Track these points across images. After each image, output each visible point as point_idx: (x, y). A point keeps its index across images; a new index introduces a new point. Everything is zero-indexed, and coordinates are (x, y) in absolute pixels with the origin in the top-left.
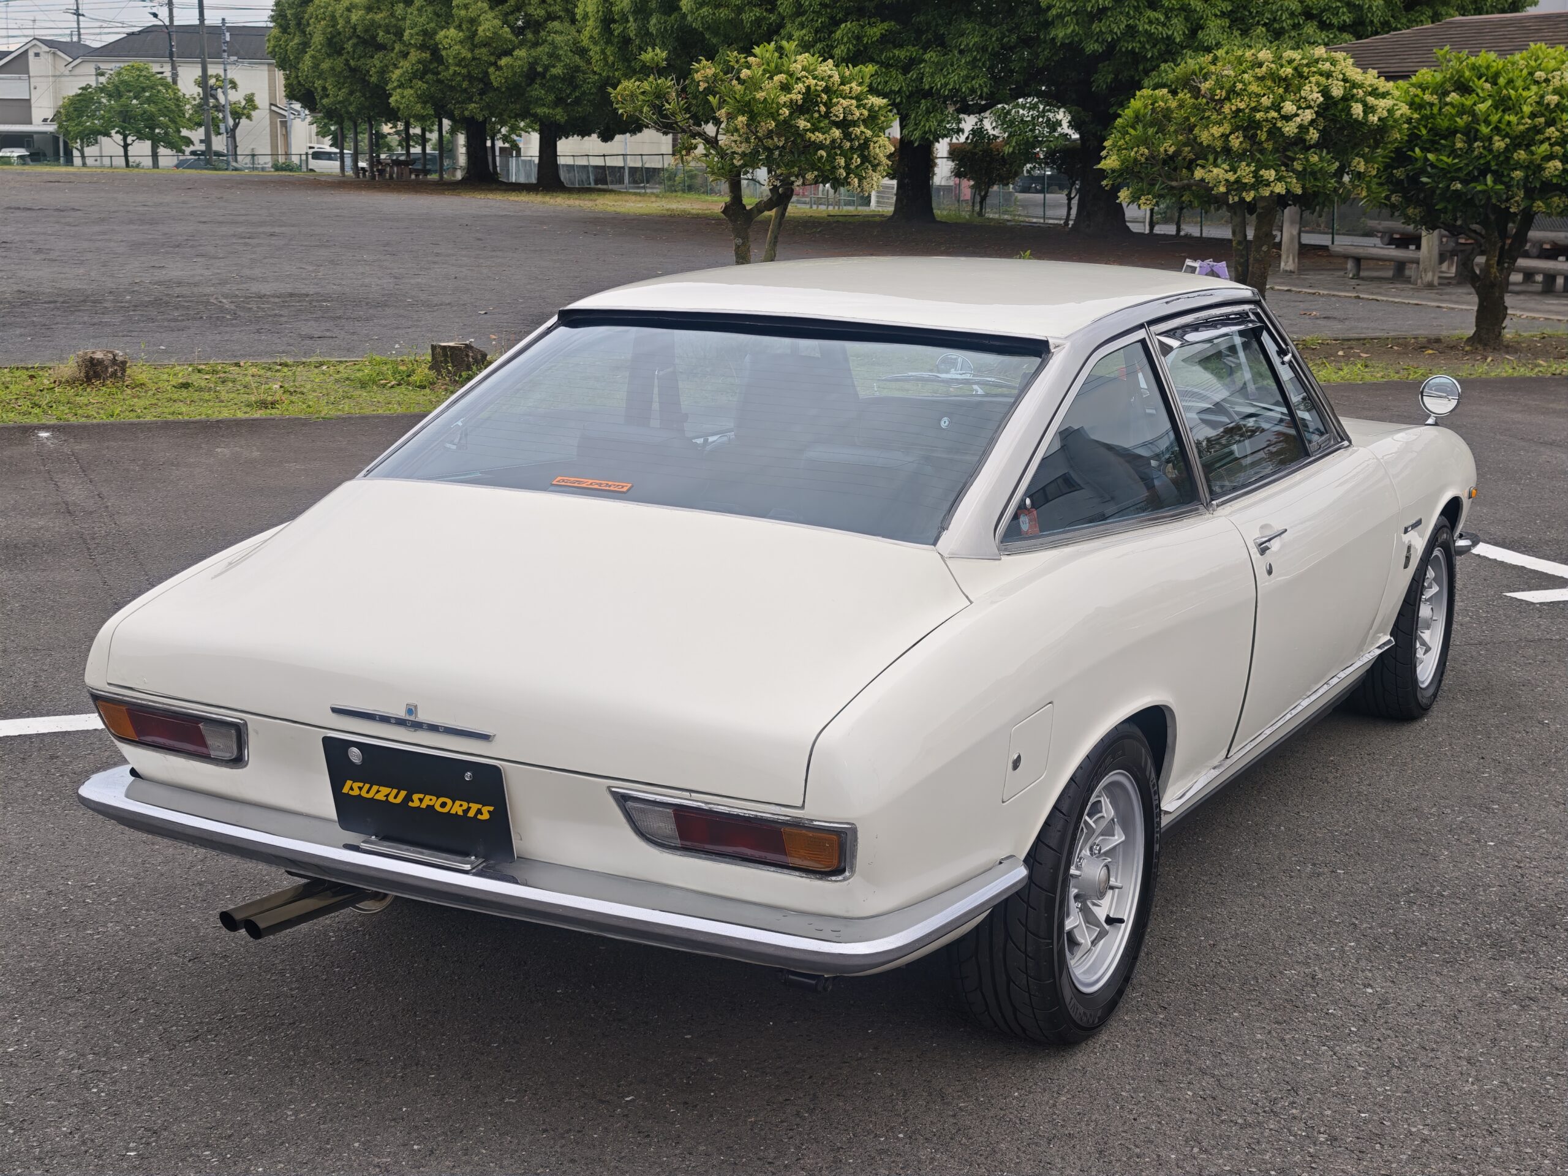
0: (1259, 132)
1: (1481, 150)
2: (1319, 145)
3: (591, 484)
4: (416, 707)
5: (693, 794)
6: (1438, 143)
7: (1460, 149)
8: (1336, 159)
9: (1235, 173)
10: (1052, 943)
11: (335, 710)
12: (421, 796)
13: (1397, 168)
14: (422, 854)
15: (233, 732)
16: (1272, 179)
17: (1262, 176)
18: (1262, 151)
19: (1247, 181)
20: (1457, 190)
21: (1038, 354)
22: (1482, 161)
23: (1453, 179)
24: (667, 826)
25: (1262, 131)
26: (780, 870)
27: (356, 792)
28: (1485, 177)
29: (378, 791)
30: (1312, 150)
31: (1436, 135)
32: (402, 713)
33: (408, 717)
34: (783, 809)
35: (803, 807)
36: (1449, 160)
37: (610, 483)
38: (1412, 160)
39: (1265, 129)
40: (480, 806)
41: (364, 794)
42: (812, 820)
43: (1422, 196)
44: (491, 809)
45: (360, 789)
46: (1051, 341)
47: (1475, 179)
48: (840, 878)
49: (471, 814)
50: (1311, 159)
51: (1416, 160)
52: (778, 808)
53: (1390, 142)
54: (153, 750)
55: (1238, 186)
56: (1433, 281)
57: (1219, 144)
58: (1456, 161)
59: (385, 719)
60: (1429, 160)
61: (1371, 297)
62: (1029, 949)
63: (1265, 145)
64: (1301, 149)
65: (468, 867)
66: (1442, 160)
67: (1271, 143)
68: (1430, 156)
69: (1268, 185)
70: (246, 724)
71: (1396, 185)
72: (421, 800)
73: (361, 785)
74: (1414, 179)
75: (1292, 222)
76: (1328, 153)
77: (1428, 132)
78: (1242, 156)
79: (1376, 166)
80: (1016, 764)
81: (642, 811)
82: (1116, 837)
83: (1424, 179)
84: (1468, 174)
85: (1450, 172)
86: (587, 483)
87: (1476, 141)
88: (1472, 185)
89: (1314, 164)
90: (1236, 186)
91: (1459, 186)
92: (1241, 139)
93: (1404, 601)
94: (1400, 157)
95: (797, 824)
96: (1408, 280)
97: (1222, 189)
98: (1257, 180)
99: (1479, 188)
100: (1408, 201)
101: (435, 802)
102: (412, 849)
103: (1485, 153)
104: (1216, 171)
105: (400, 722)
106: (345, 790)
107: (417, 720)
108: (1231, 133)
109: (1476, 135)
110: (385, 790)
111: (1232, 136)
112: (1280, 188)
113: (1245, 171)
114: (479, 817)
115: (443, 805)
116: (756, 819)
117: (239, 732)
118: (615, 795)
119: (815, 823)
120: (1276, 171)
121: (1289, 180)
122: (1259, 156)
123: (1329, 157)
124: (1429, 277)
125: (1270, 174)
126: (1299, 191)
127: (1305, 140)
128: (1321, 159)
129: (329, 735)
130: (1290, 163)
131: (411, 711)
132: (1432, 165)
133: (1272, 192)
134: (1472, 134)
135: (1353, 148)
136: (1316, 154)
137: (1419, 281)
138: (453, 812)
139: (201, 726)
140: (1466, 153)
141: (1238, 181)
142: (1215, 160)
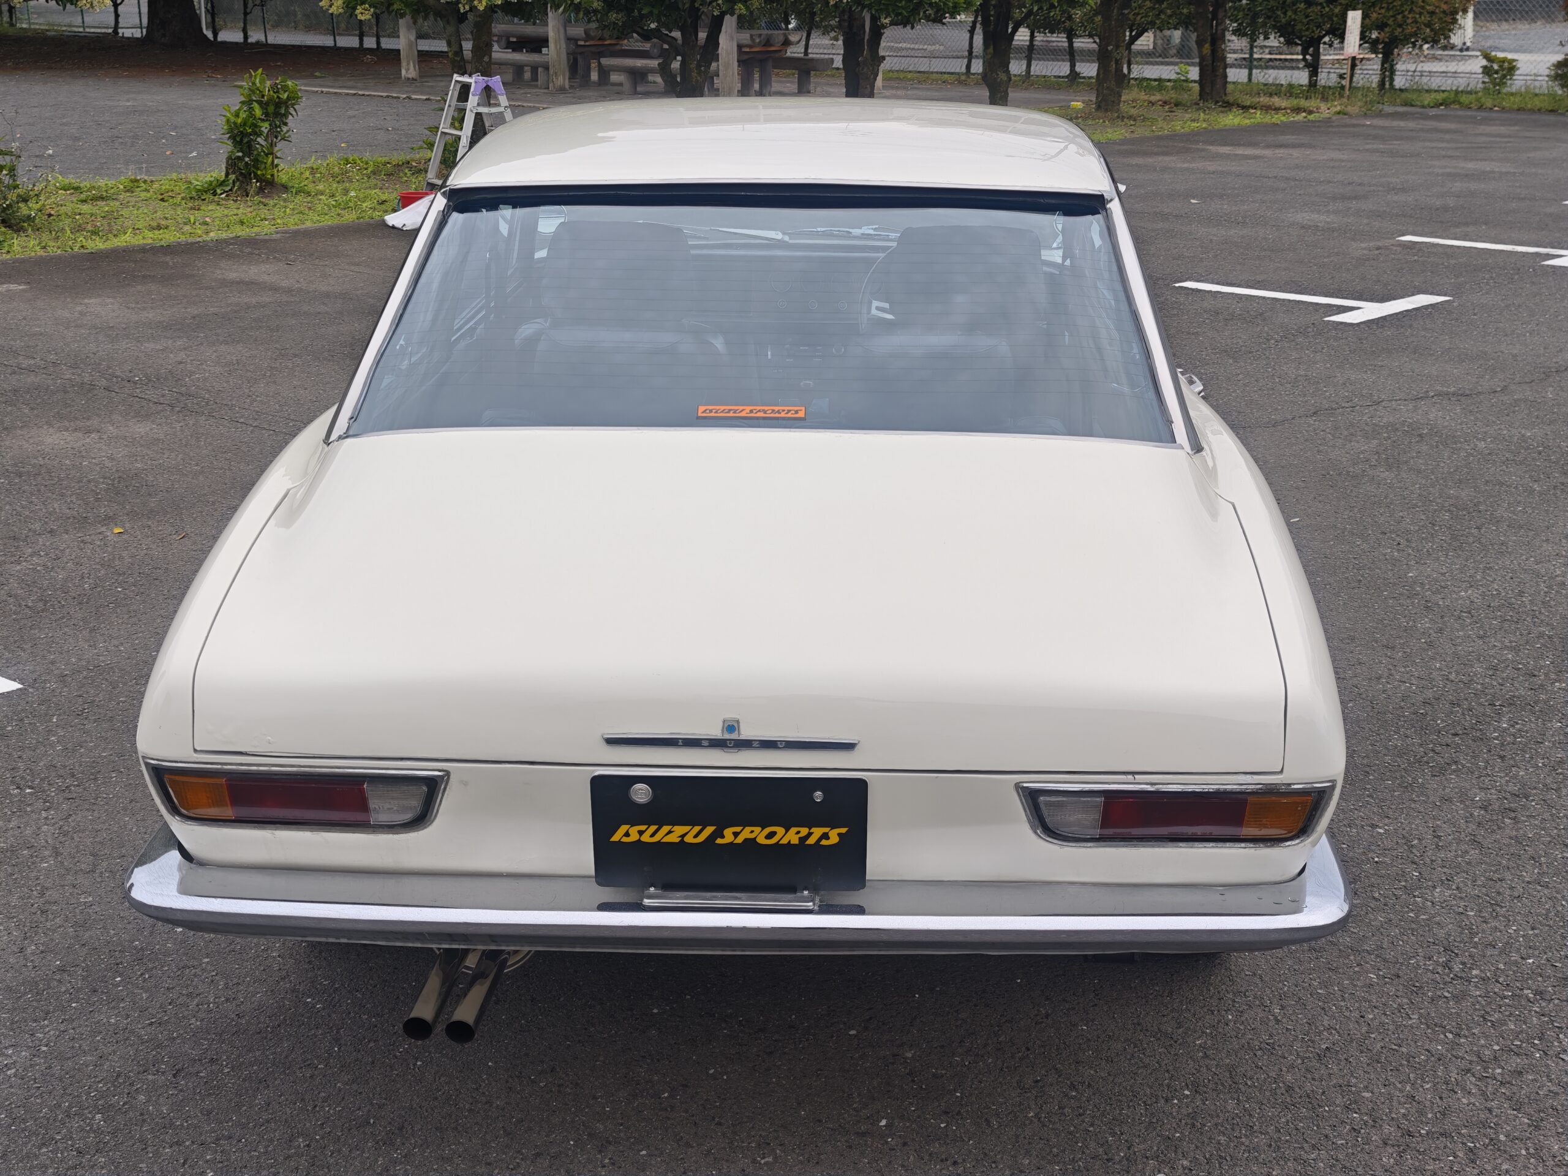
3: (751, 411)
4: (738, 722)
5: (1136, 776)
11: (611, 742)
12: (739, 829)
14: (738, 899)
15: (420, 787)
24: (1088, 817)
27: (631, 838)
29: (670, 832)
32: (716, 732)
33: (727, 736)
34: (1256, 777)
35: (1282, 771)
37: (776, 409)
40: (827, 830)
41: (645, 838)
45: (641, 833)
46: (1105, 195)
48: (1297, 841)
49: (811, 841)
52: (1248, 776)
54: (255, 828)
59: (692, 743)
65: (803, 905)
70: (446, 776)
73: (644, 828)
75: (409, 28)
81: (1060, 805)
86: (746, 411)
101: (759, 834)
102: (719, 894)
105: (716, 744)
106: (615, 838)
107: (742, 737)
110: (680, 830)
116: (1217, 793)
117: (430, 788)
118: (1023, 791)
119: (1293, 787)
131: (730, 726)
138: (784, 841)
139: (365, 787)
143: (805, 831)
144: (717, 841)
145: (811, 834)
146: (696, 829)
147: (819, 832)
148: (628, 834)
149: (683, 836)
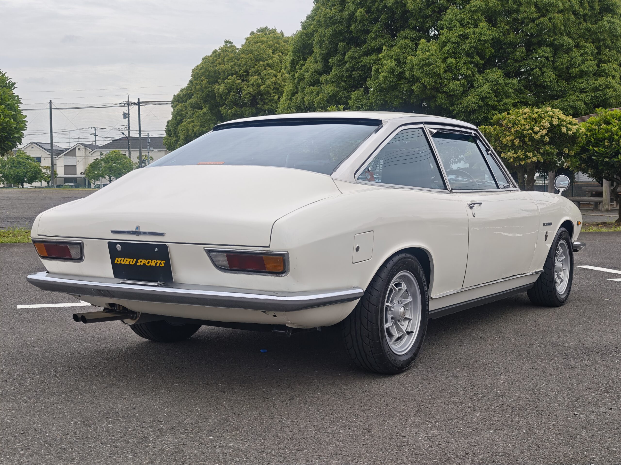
0: (525, 138)
1: (615, 145)
2: (550, 143)
3: (211, 163)
4: (139, 227)
5: (232, 247)
6: (599, 144)
7: (607, 145)
8: (557, 149)
9: (517, 154)
11: (112, 232)
12: (141, 260)
13: (583, 154)
15: (79, 246)
16: (531, 156)
17: (527, 155)
18: (527, 146)
19: (521, 157)
20: (607, 161)
22: (616, 150)
23: (605, 157)
25: (526, 138)
26: (264, 274)
27: (119, 263)
28: (618, 156)
29: (127, 261)
30: (547, 145)
31: (598, 140)
33: (136, 231)
34: (263, 248)
35: (270, 246)
36: (603, 150)
37: (217, 162)
38: (588, 150)
39: (527, 137)
40: (160, 261)
41: (122, 263)
42: (273, 251)
43: (593, 165)
44: (164, 262)
45: (121, 260)
46: (382, 120)
47: (614, 157)
48: (284, 275)
49: (158, 265)
50: (547, 148)
51: (590, 150)
52: (261, 248)
53: (579, 143)
55: (518, 159)
56: (608, 208)
57: (510, 144)
58: (606, 150)
59: (128, 233)
60: (595, 150)
63: (528, 143)
64: (543, 145)
65: (156, 284)
66: (600, 150)
67: (530, 142)
68: (595, 149)
69: (530, 158)
70: (83, 243)
71: (583, 161)
72: (141, 262)
73: (121, 259)
74: (590, 158)
76: (553, 146)
77: (594, 140)
78: (519, 148)
79: (574, 151)
80: (357, 249)
81: (216, 255)
82: (409, 299)
83: (594, 158)
84: (611, 155)
85: (603, 154)
86: (209, 163)
87: (613, 142)
88: (613, 159)
89: (548, 150)
90: (517, 159)
91: (607, 159)
92: (518, 141)
93: (548, 256)
94: (584, 150)
95: (268, 254)
97: (512, 160)
98: (525, 157)
99: (616, 160)
100: (588, 166)
101: (146, 262)
103: (617, 146)
104: (509, 153)
105: (134, 233)
106: (116, 262)
107: (139, 231)
108: (514, 139)
109: (613, 140)
110: (129, 260)
111: (515, 140)
112: (534, 159)
113: (521, 153)
114: (161, 265)
117: (80, 246)
118: (205, 250)
120: (533, 153)
121: (538, 156)
122: (526, 147)
123: (554, 147)
125: (531, 154)
126: (542, 161)
127: (544, 142)
128: (551, 148)
129: (110, 241)
130: (538, 150)
131: (137, 228)
132: (597, 152)
133: (532, 161)
134: (611, 140)
135: (563, 145)
136: (548, 146)
137: (603, 208)
138: (152, 265)
139: (68, 246)
140: (610, 147)
141: (518, 157)
142: (509, 150)
143: (156, 261)
144: (138, 264)
145: (157, 262)
146: (132, 259)
147: (159, 262)
148: (118, 261)
149: (130, 262)
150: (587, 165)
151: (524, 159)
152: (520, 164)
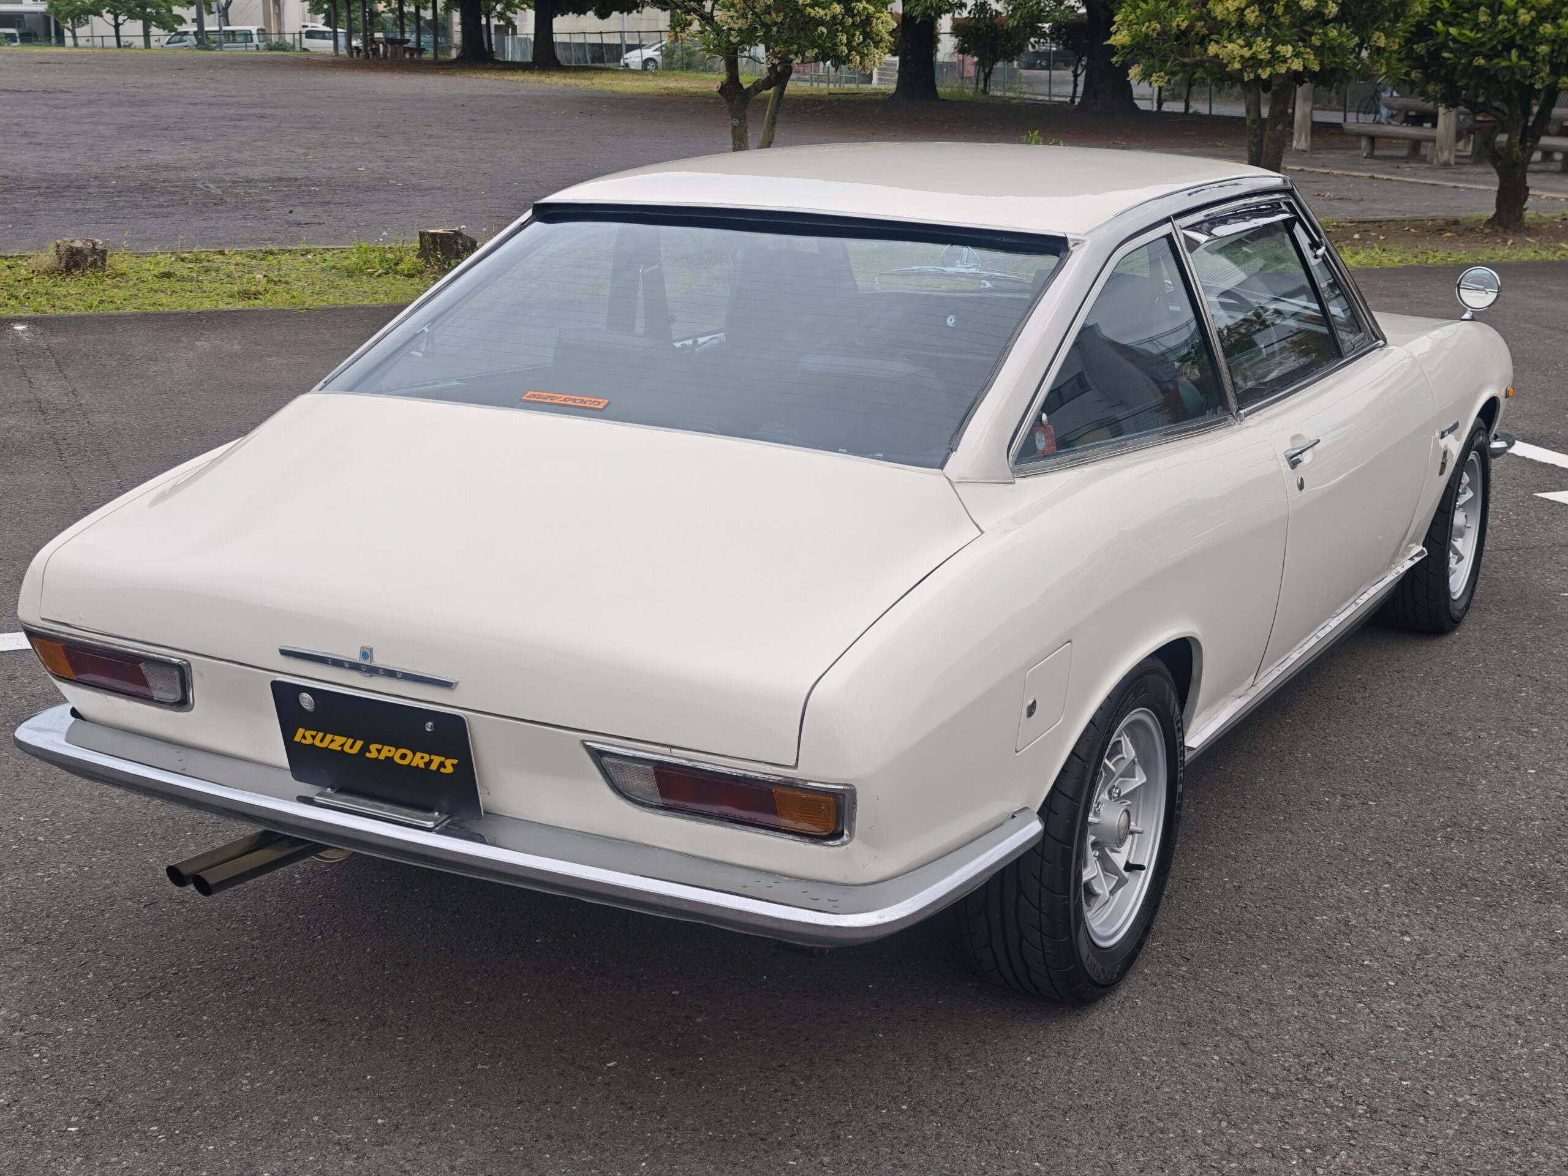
0: (1275, 5)
1: (1506, 23)
2: (1338, 19)
3: (565, 400)
4: (371, 650)
5: (673, 750)
6: (1460, 16)
7: (1484, 23)
8: (1356, 34)
9: (1251, 49)
10: (1068, 899)
11: (284, 652)
12: (379, 746)
13: (1418, 43)
14: (381, 808)
15: (176, 673)
16: (1289, 55)
17: (1278, 52)
18: (1278, 26)
19: (1262, 57)
20: (1479, 66)
21: (1056, 253)
22: (1506, 35)
23: (1476, 54)
24: (647, 785)
25: (1279, 4)
26: (771, 833)
27: (309, 741)
28: (1509, 53)
29: (332, 741)
30: (1332, 25)
31: (1459, 8)
32: (355, 657)
33: (363, 662)
34: (774, 768)
35: (796, 766)
36: (1472, 35)
37: (585, 399)
38: (1433, 34)
39: (1282, 3)
40: (443, 759)
41: (317, 743)
42: (807, 781)
43: (1443, 72)
44: (455, 762)
45: (313, 737)
46: (1068, 237)
47: (1498, 54)
48: (838, 842)
49: (434, 767)
50: (1330, 34)
51: (1438, 34)
52: (768, 767)
53: (1411, 16)
54: (93, 690)
55: (1254, 62)
56: (1449, 160)
57: (1233, 19)
58: (1480, 35)
59: (338, 663)
60: (1450, 34)
61: (1386, 177)
62: (1043, 905)
63: (1282, 20)
64: (1320, 24)
65: (430, 824)
66: (1464, 35)
67: (1288, 17)
68: (1452, 30)
69: (1285, 61)
70: (189, 665)
71: (1416, 61)
72: (379, 751)
73: (314, 733)
74: (1435, 54)
75: (1305, 99)
76: (1348, 27)
77: (1450, 5)
78: (1257, 31)
79: (1397, 40)
80: (1031, 710)
81: (620, 768)
82: (1137, 779)
83: (1446, 55)
84: (1492, 49)
85: (1472, 47)
86: (560, 399)
87: (1500, 13)
88: (1495, 61)
89: (1333, 39)
90: (1251, 63)
91: (1482, 61)
92: (1257, 13)
93: (1438, 509)
94: (1422, 31)
95: (789, 785)
96: (1423, 160)
97: (1237, 66)
98: (1273, 56)
99: (1503, 64)
100: (1428, 77)
101: (395, 754)
102: (370, 803)
103: (1510, 26)
104: (1230, 46)
105: (354, 667)
106: (297, 738)
107: (372, 664)
108: (1246, 7)
109: (1500, 8)
110: (340, 740)
111: (1248, 10)
112: (1297, 65)
113: (1261, 47)
114: (442, 770)
115: (403, 756)
116: (744, 779)
117: (182, 674)
118: (589, 749)
119: (809, 784)
120: (1293, 46)
121: (1306, 56)
122: (1275, 31)
123: (1348, 31)
124: (1445, 156)
125: (1287, 50)
126: (1317, 68)
127: (1324, 14)
128: (1340, 34)
129: (278, 679)
130: (1307, 38)
131: (366, 653)
132: (1454, 40)
133: (1289, 68)
134: (1496, 7)
135: (1374, 23)
136: (1335, 28)
137: (1435, 160)
138: (414, 764)
139: (141, 666)
140: (1490, 26)
141: (1253, 57)
142: (1230, 35)
143: (427, 758)
144: (368, 755)
145: (431, 761)
146: (351, 741)
147: (437, 760)
148: (304, 737)
149: (342, 745)
150: (1425, 73)
151: (1269, 63)
152: (1258, 77)
